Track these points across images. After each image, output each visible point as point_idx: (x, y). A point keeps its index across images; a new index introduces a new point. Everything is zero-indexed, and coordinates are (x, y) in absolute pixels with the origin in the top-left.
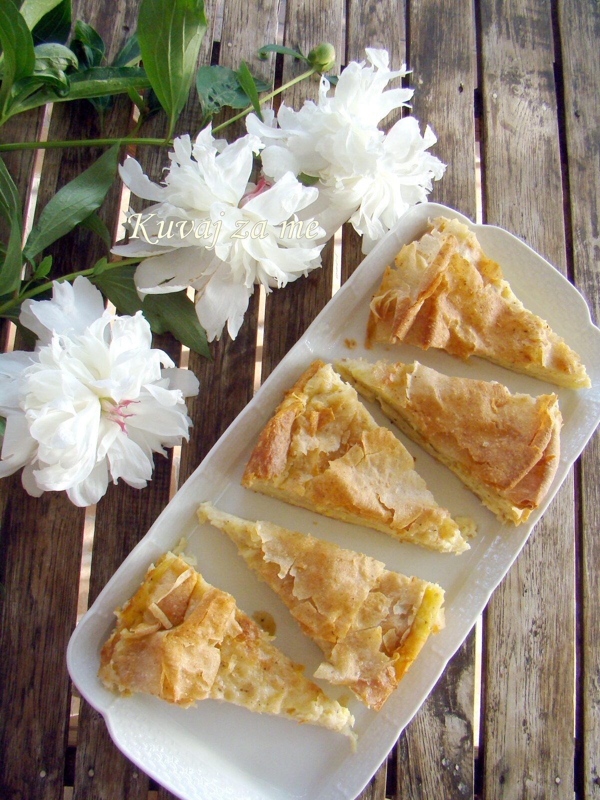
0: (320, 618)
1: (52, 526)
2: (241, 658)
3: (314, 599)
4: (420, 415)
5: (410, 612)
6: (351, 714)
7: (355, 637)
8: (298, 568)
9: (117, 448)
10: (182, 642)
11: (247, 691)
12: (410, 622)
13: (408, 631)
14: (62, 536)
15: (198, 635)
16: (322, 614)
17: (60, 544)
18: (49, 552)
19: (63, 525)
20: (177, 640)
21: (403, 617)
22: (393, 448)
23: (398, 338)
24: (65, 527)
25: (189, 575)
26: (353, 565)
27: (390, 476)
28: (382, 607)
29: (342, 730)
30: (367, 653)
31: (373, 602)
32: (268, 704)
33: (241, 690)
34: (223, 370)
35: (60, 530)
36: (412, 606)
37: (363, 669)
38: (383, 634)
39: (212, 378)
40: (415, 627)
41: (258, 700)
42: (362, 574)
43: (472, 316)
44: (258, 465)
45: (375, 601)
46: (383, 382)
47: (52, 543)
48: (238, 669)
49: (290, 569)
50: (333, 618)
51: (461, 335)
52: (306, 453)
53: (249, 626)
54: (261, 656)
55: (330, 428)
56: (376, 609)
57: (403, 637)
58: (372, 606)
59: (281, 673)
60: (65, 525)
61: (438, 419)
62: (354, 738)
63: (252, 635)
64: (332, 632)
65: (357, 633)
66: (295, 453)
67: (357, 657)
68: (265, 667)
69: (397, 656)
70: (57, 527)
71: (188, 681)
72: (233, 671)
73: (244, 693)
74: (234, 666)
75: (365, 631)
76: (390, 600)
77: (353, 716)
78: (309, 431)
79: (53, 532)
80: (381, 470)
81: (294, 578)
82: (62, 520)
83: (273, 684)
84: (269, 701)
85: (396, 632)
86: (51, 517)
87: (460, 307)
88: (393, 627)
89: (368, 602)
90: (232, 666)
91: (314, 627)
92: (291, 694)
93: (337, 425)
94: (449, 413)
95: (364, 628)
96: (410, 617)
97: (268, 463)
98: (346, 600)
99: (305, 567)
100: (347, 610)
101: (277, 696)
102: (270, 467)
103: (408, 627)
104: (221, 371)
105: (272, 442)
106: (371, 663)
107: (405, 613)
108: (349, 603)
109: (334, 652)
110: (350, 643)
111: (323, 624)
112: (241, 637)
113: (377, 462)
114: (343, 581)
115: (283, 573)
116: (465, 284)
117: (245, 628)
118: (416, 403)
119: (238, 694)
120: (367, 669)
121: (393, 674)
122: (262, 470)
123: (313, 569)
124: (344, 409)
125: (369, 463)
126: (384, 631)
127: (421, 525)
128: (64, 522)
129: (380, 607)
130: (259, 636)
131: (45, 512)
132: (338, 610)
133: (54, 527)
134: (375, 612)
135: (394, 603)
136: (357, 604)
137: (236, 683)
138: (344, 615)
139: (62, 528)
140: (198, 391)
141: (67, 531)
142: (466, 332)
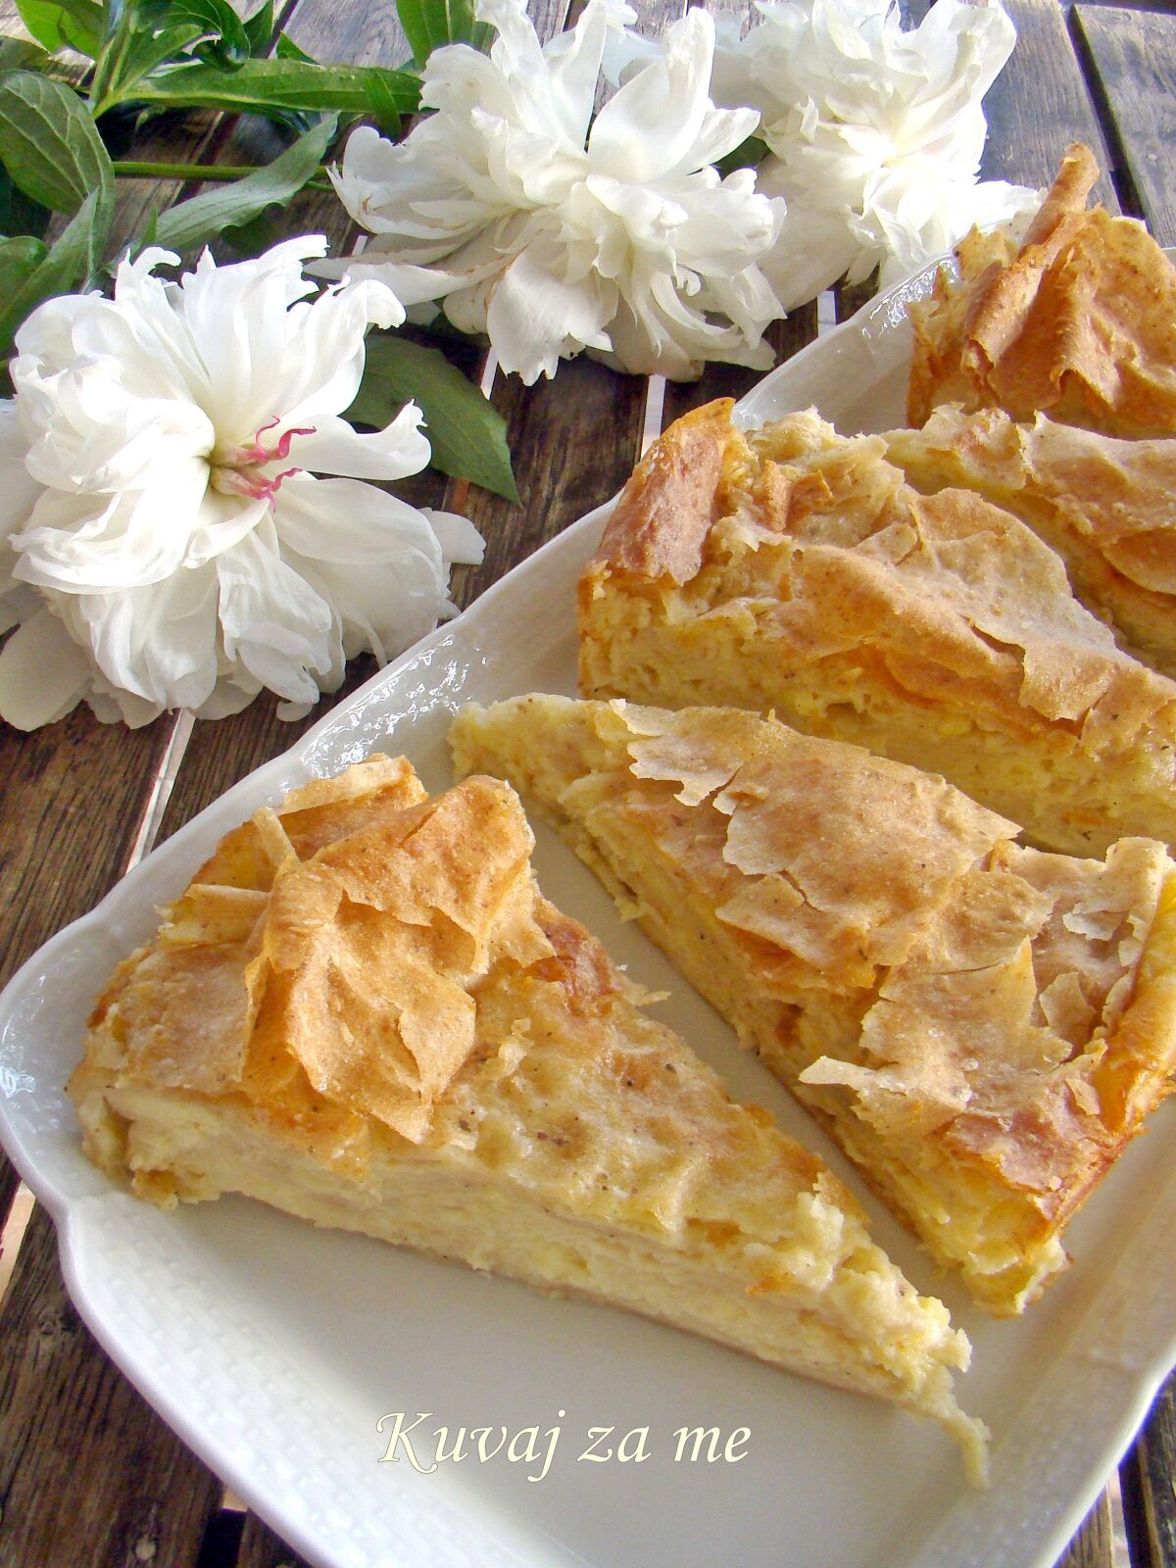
0: (816, 923)
1: (46, 803)
2: (542, 1037)
3: (791, 869)
4: (1066, 499)
5: (1124, 931)
6: (955, 1324)
7: (943, 990)
8: (740, 797)
9: (245, 561)
10: (339, 879)
11: (559, 1142)
12: (1127, 955)
13: (1125, 982)
14: (69, 825)
15: (397, 880)
16: (821, 908)
17: (56, 844)
18: (22, 861)
19: (77, 802)
20: (324, 875)
21: (1102, 950)
22: (1001, 531)
23: (982, 353)
24: (80, 807)
25: (394, 776)
26: (913, 796)
27: (1001, 593)
28: (1023, 911)
29: (926, 1389)
30: (990, 1033)
31: (993, 897)
32: (635, 1191)
33: (541, 1136)
34: (547, 525)
35: (66, 812)
36: (1125, 914)
37: (979, 1083)
38: (1042, 987)
39: (518, 538)
40: (1147, 972)
41: (599, 1169)
42: (950, 826)
43: (1168, 344)
44: (618, 543)
45: (998, 894)
46: (958, 439)
47: (37, 841)
48: (530, 1068)
49: (714, 795)
50: (862, 918)
51: (1145, 375)
52: (755, 548)
53: (577, 944)
54: (615, 1043)
55: (822, 526)
56: (1007, 916)
57: (1112, 1000)
58: (990, 908)
59: (686, 1103)
60: (83, 801)
61: (1120, 505)
62: (977, 1431)
63: (585, 973)
64: (861, 952)
65: (946, 977)
66: (724, 544)
67: (954, 1046)
68: (633, 1079)
69: (1100, 1046)
70: (60, 806)
71: (348, 1037)
72: (516, 1073)
73: (549, 1146)
74: (520, 1054)
75: (975, 974)
76: (1049, 898)
77: (961, 1331)
78: (765, 520)
79: (44, 817)
80: (969, 574)
81: (727, 818)
82: (77, 792)
83: (658, 1131)
84: (644, 1177)
85: (1083, 986)
86: (50, 781)
87: (1135, 324)
88: (1067, 970)
89: (976, 898)
90: (511, 1053)
91: (800, 943)
92: (721, 1171)
93: (841, 521)
94: (1148, 491)
95: (970, 965)
96: (1122, 945)
97: (644, 538)
98: (901, 866)
99: (760, 791)
100: (905, 901)
101: (672, 1164)
102: (652, 550)
103: (1125, 970)
104: (543, 524)
105: (656, 490)
106: (1005, 1067)
107: (1106, 936)
108: (912, 879)
109: (869, 1022)
110: (926, 1005)
111: (830, 936)
112: (548, 970)
113: (959, 560)
114: (887, 825)
115: (691, 796)
116: (1136, 272)
117: (563, 946)
118: (1052, 477)
119: (527, 1148)
120: (994, 1087)
121: (1090, 1104)
122: (628, 555)
123: (788, 795)
124: (855, 482)
125: (936, 561)
126: (1043, 979)
127: (1115, 717)
128: (80, 797)
129: (1017, 910)
130: (613, 983)
131: (35, 773)
132: (876, 898)
133: (49, 807)
134: (1000, 922)
135: (1062, 907)
136: (938, 886)
137: (526, 1114)
138: (895, 915)
139: (72, 810)
140: (482, 556)
141: (84, 816)
142: (1161, 375)
